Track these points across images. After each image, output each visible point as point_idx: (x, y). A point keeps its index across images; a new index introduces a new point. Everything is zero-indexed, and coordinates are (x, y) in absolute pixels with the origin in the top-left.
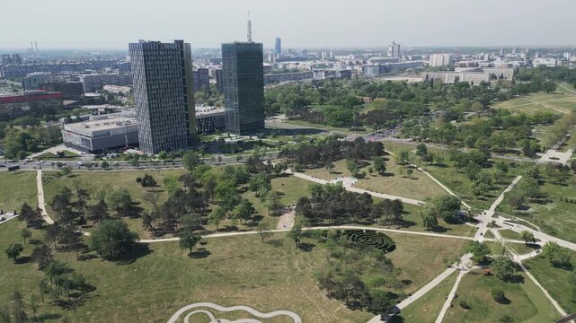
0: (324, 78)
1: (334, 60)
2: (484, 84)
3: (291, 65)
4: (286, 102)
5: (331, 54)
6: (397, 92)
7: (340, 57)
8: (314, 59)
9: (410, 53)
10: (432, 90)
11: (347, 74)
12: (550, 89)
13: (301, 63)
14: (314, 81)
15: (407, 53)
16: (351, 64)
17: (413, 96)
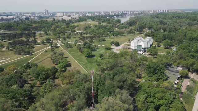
0: (18, 20)
1: (23, 15)
2: (70, 20)
3: (5, 17)
4: (4, 27)
5: (22, 13)
6: (44, 23)
7: (26, 15)
8: (15, 15)
9: (52, 13)
10: (55, 22)
11: (27, 19)
12: (85, 20)
13: (9, 16)
14: (15, 21)
15: (50, 13)
16: (30, 16)
17: (48, 23)
